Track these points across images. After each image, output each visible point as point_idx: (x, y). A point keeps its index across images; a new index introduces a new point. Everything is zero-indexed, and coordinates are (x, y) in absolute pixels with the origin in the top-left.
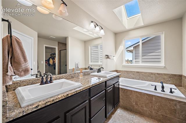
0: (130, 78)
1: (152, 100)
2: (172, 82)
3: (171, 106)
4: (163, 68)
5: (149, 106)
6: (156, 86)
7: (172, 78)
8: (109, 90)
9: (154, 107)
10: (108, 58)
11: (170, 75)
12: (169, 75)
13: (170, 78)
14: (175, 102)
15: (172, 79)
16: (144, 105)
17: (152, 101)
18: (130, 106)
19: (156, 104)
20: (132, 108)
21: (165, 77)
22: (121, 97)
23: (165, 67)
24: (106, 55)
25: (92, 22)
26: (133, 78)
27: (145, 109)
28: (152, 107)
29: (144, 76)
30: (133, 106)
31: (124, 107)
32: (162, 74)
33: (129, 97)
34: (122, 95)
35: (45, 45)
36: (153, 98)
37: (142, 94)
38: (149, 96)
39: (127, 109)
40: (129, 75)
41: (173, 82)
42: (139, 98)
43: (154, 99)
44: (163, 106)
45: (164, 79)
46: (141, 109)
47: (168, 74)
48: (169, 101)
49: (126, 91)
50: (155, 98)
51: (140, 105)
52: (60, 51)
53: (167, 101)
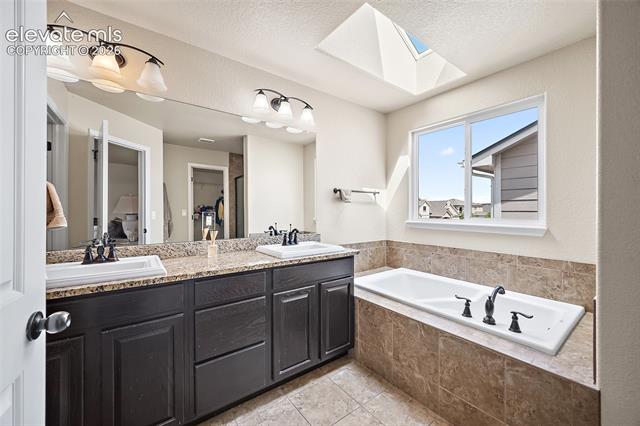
0: (429, 272)
1: (436, 348)
2: (575, 294)
3: (487, 374)
4: (541, 235)
5: (429, 367)
6: (468, 301)
7: (578, 277)
8: (286, 296)
9: (443, 373)
10: (341, 198)
11: (567, 267)
12: (563, 268)
13: (567, 276)
14: (499, 362)
15: (573, 280)
16: (414, 361)
17: (437, 350)
18: (381, 363)
19: (447, 361)
20: (385, 367)
21: (549, 272)
22: (359, 329)
23: (548, 232)
24: (335, 191)
25: (261, 92)
26: (438, 272)
27: (418, 376)
28: (436, 371)
29: (474, 265)
30: (389, 363)
31: (365, 364)
32: (535, 261)
33: (378, 330)
34: (360, 322)
35: (190, 165)
36: (437, 340)
37: (411, 322)
38: (429, 334)
39: (372, 370)
40: (426, 259)
41: (579, 293)
42: (402, 337)
43: (441, 345)
44: (465, 370)
45: (544, 279)
46: (407, 375)
47: (559, 263)
48: (484, 357)
49: (370, 310)
50: (444, 341)
51: (405, 361)
52: (236, 179)
53: (476, 355)
